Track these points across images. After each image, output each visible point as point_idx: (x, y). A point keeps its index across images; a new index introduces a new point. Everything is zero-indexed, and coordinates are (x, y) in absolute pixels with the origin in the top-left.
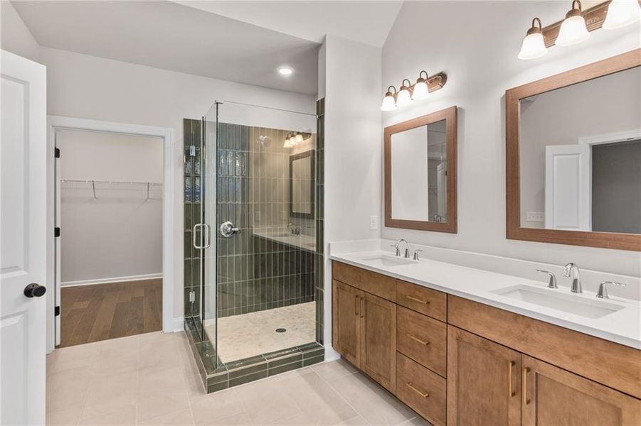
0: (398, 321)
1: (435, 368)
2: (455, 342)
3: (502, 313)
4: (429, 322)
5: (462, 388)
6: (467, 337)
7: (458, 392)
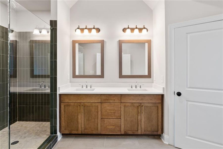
0: (101, 108)
1: (117, 117)
2: (123, 107)
3: (136, 95)
4: (115, 105)
5: (125, 118)
6: (127, 104)
7: (124, 120)
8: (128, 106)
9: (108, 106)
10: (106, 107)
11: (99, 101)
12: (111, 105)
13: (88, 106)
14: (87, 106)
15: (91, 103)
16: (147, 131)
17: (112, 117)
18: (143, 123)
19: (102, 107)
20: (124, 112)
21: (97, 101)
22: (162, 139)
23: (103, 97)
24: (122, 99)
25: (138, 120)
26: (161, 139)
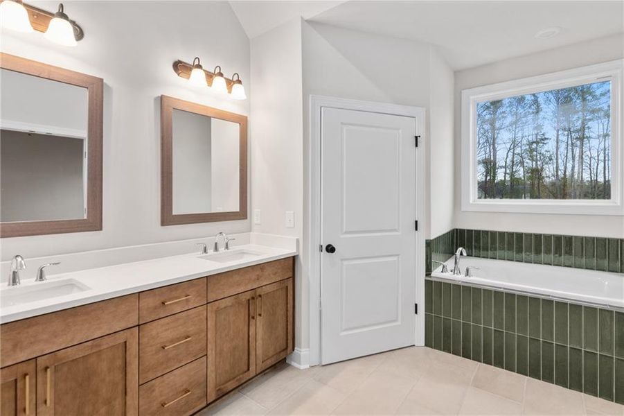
0: (141, 346)
2: (214, 316)
5: (219, 348)
6: (223, 304)
7: (216, 354)
8: (225, 308)
9: (166, 330)
10: (158, 333)
11: (133, 320)
12: (178, 319)
13: (76, 359)
14: (73, 361)
15: (96, 342)
16: (268, 359)
17: (181, 362)
18: (259, 342)
19: (144, 340)
20: (216, 330)
21: (123, 325)
22: (294, 364)
23: (148, 302)
24: (209, 291)
25: (250, 339)
26: (289, 365)
